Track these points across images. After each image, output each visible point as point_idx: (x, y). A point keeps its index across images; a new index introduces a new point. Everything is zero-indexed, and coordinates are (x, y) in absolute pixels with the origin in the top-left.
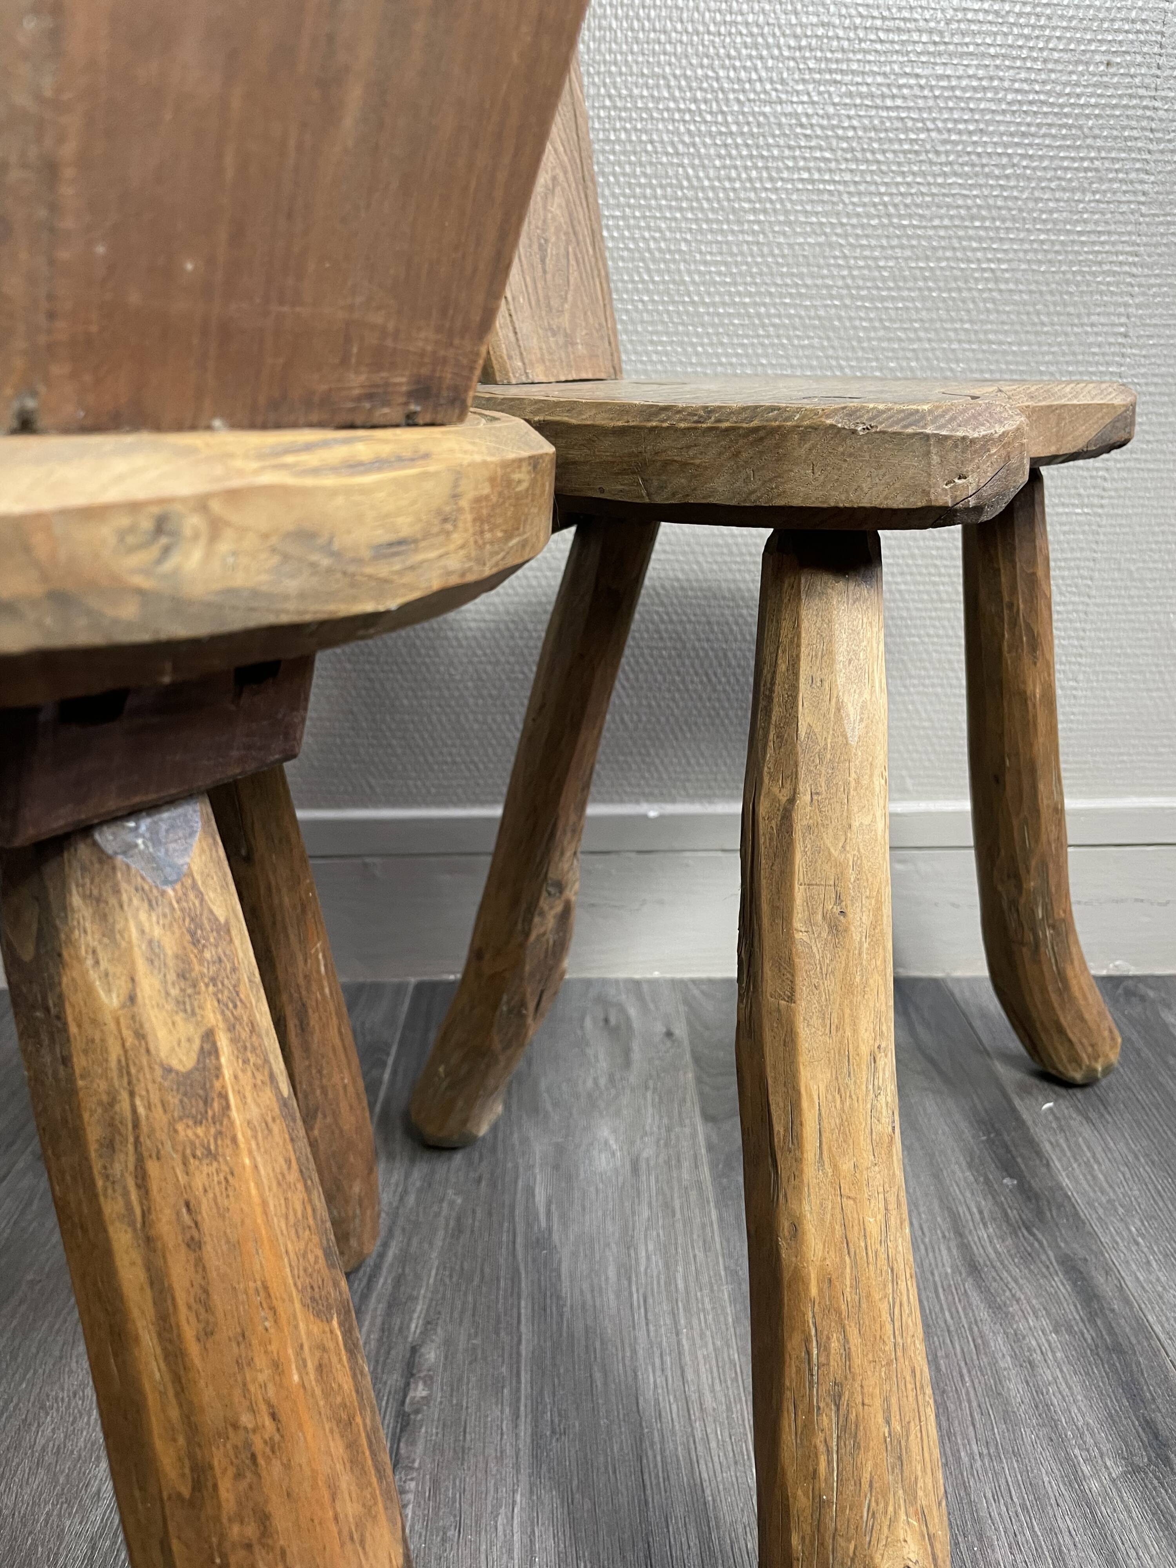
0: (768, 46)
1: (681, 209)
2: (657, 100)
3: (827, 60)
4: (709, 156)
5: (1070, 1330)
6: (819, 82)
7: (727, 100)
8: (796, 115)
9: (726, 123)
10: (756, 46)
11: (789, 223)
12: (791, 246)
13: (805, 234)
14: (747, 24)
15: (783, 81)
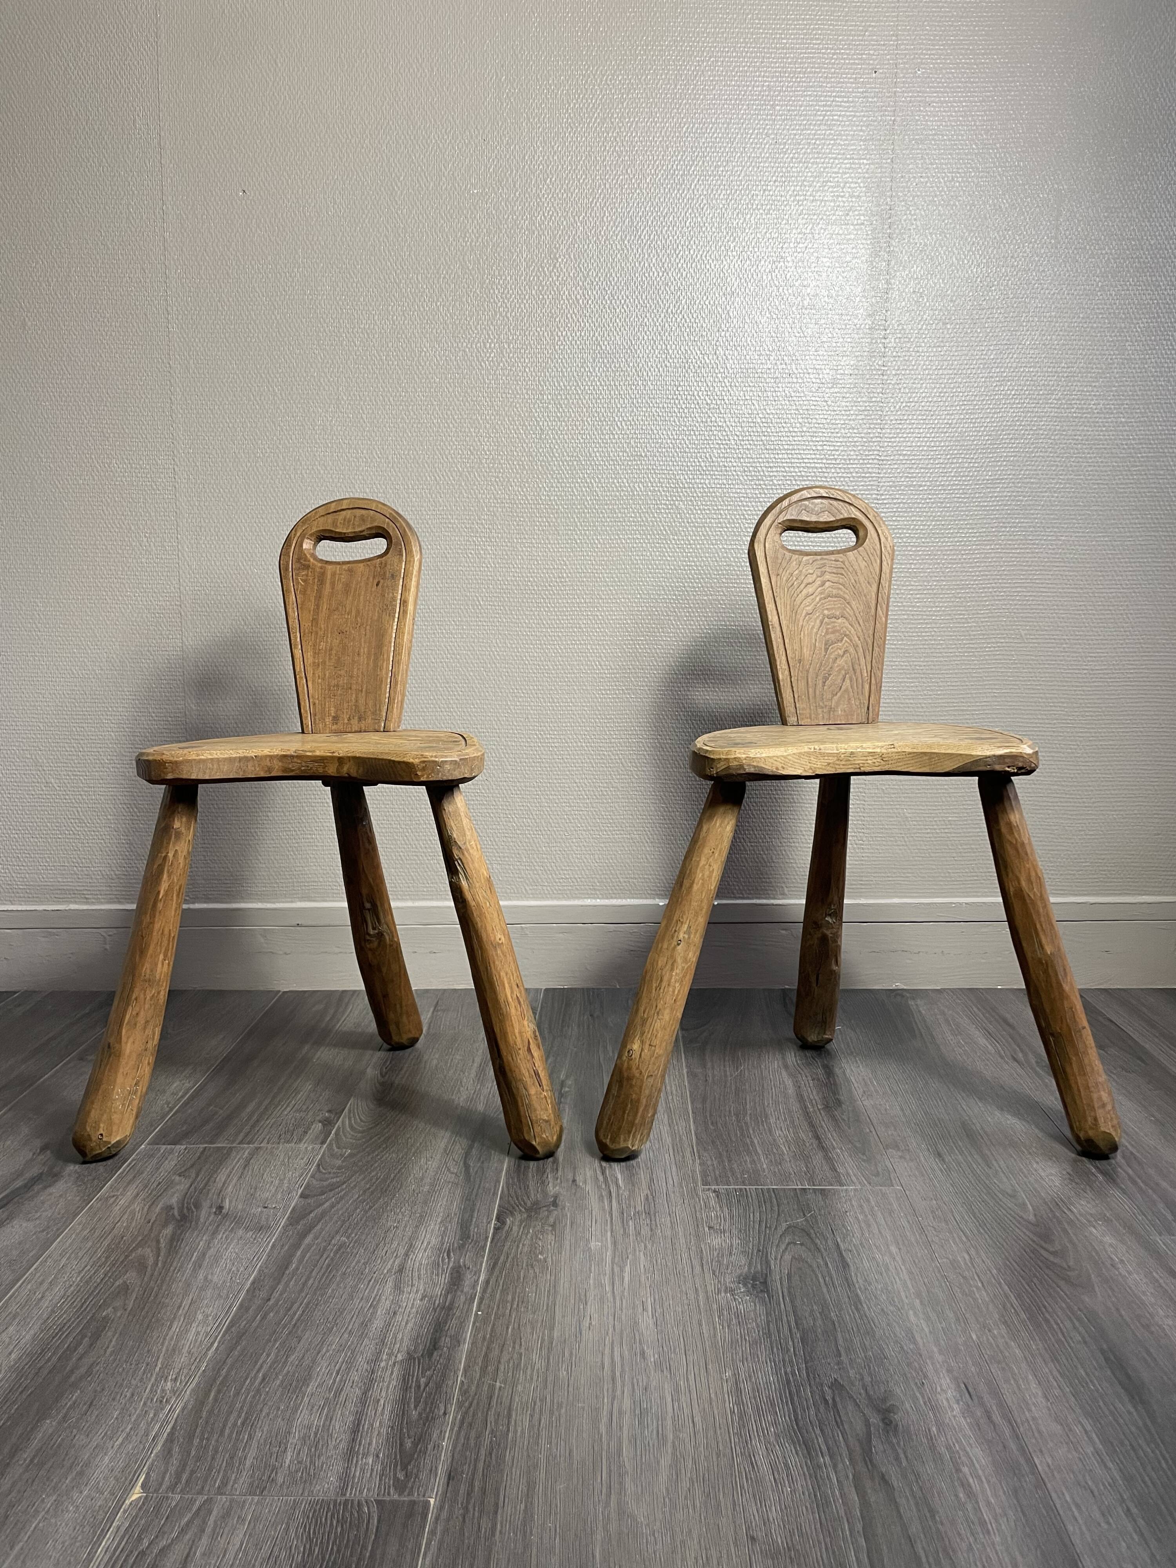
0: (705, 574)
1: (670, 637)
2: (660, 595)
3: (731, 579)
4: (682, 616)
5: (818, 1080)
6: (727, 587)
7: (689, 595)
8: (719, 600)
9: (689, 604)
10: (700, 574)
11: (716, 642)
12: (718, 651)
13: (723, 646)
14: (696, 566)
15: (712, 587)
